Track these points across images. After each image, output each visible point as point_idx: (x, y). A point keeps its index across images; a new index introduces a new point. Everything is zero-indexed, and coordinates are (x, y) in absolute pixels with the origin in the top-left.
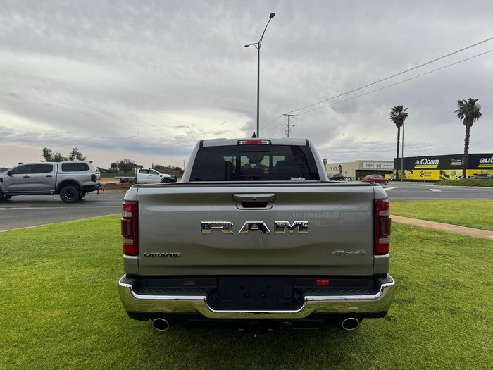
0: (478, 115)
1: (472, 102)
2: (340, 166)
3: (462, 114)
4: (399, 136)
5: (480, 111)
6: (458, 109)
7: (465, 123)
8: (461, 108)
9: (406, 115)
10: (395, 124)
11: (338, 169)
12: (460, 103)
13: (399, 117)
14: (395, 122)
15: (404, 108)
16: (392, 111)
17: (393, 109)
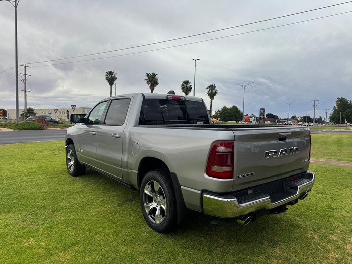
0: (157, 84)
1: (154, 75)
2: (68, 111)
3: (149, 81)
4: (111, 92)
5: (158, 82)
6: (147, 78)
7: (150, 88)
8: (149, 78)
9: (115, 78)
10: (108, 84)
11: (66, 113)
12: (148, 75)
13: (111, 79)
14: (108, 82)
15: (114, 74)
16: (106, 74)
17: (107, 73)
